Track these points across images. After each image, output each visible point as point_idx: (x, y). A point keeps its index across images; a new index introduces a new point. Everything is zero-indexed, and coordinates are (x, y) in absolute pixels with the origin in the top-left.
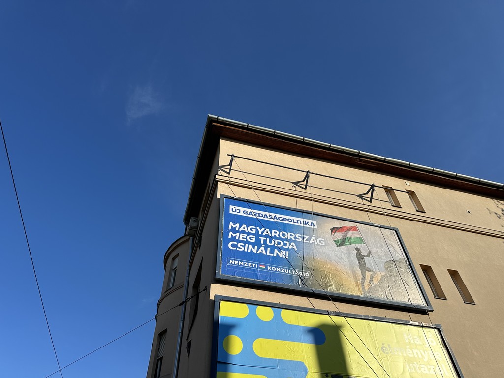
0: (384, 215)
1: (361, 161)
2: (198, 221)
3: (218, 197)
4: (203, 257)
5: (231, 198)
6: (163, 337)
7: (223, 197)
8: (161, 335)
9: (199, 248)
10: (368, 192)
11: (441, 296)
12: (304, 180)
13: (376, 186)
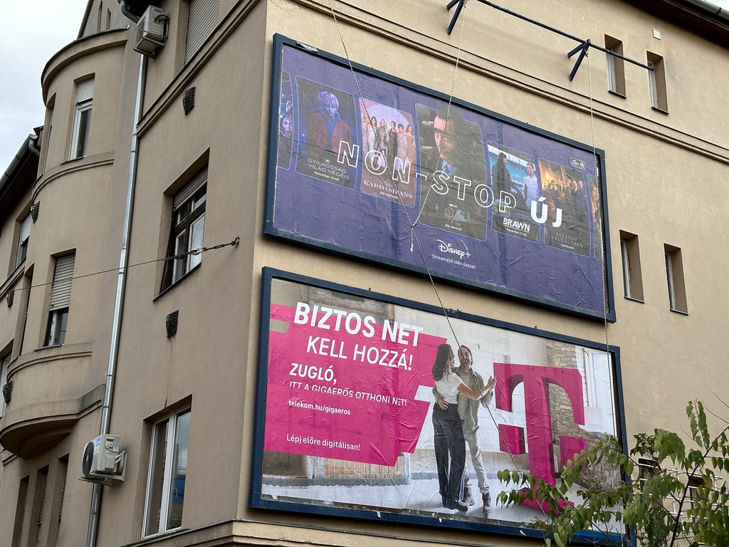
0: (589, 113)
2: (165, 21)
3: (269, 38)
4: (208, 151)
5: (298, 47)
6: (63, 264)
7: (279, 41)
8: (57, 258)
9: (186, 114)
10: (571, 54)
11: (636, 296)
12: (449, 7)
13: (592, 46)
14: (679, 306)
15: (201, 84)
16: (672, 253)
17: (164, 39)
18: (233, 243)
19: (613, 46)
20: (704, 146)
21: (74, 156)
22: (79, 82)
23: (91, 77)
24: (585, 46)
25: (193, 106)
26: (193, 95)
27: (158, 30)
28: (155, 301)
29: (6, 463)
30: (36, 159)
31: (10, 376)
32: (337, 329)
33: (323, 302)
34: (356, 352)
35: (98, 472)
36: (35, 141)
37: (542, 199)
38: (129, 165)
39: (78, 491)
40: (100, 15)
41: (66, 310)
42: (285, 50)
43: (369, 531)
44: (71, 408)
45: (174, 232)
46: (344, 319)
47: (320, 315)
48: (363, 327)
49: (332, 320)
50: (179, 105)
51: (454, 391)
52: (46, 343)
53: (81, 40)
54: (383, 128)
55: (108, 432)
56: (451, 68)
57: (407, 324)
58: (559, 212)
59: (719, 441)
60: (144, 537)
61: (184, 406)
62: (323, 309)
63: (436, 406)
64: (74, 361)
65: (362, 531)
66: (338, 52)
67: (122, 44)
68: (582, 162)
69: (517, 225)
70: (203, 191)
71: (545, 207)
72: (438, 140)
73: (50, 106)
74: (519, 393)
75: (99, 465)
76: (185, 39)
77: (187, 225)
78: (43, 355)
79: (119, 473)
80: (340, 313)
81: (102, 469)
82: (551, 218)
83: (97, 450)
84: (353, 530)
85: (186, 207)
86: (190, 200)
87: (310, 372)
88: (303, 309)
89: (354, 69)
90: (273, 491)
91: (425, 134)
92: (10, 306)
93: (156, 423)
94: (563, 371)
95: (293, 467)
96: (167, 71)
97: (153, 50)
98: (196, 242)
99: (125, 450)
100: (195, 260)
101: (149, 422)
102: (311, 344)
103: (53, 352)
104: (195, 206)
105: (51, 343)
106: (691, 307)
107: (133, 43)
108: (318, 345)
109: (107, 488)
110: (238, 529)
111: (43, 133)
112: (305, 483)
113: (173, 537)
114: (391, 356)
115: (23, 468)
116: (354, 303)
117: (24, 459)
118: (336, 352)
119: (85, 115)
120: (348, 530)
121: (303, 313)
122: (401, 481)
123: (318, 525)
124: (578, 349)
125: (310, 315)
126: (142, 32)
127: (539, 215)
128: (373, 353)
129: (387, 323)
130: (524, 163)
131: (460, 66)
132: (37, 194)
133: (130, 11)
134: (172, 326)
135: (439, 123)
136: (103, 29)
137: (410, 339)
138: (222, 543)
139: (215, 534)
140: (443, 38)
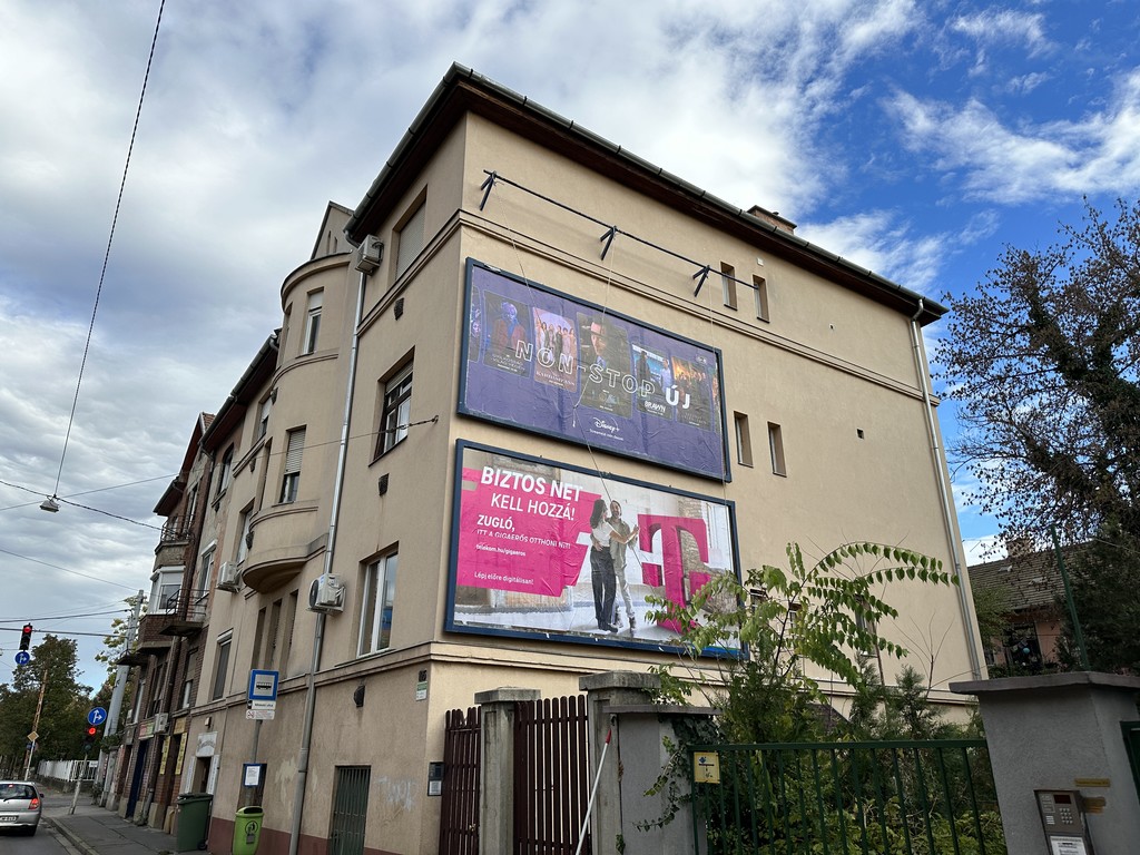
1: (701, 208)
2: (381, 247)
3: (463, 261)
4: (414, 348)
5: (485, 268)
6: (296, 437)
7: (471, 263)
8: (291, 432)
9: (398, 317)
10: (695, 277)
11: (747, 461)
12: (602, 239)
13: (711, 270)
14: (780, 471)
15: (408, 296)
16: (774, 429)
17: (380, 261)
18: (433, 420)
19: (727, 271)
20: (797, 347)
21: (306, 352)
22: (311, 294)
23: (321, 290)
24: (706, 270)
25: (402, 313)
26: (402, 304)
27: (375, 254)
28: (370, 466)
29: (247, 596)
30: (276, 354)
31: (252, 527)
32: (515, 487)
33: (504, 467)
34: (530, 506)
35: (322, 604)
36: (275, 340)
37: (674, 387)
38: (350, 358)
39: (305, 619)
40: (329, 242)
41: (298, 474)
42: (475, 270)
43: (540, 649)
44: (301, 553)
45: (386, 411)
46: (520, 480)
47: (502, 477)
48: (536, 486)
49: (511, 481)
50: (391, 312)
51: (608, 536)
52: (281, 500)
53: (313, 261)
54: (552, 331)
55: (330, 572)
56: (604, 285)
57: (570, 484)
58: (688, 397)
59: (813, 574)
60: (359, 657)
61: (392, 550)
62: (504, 472)
63: (593, 547)
64: (303, 514)
65: (534, 649)
66: (517, 272)
67: (346, 264)
68: (705, 359)
69: (655, 406)
70: (409, 379)
71: (677, 393)
72: (594, 341)
73: (288, 313)
74: (658, 538)
75: (322, 598)
76: (396, 261)
77: (396, 406)
78: (279, 509)
79: (339, 605)
80: (518, 475)
81: (325, 602)
82: (682, 401)
83: (321, 586)
84: (527, 648)
85: (396, 392)
86: (399, 386)
87: (494, 522)
88: (488, 472)
89: (530, 286)
90: (463, 618)
91: (584, 336)
92: (252, 471)
93: (369, 564)
94: (691, 520)
95: (479, 598)
96: (381, 285)
97: (370, 269)
98: (404, 420)
99: (344, 586)
100: (402, 434)
101: (364, 563)
102: (495, 500)
103: (287, 508)
104: (403, 391)
105: (285, 501)
106: (788, 471)
107: (354, 264)
108: (500, 500)
109: (328, 617)
110: (435, 649)
111: (281, 334)
112: (489, 611)
113: (383, 656)
114: (558, 509)
115: (261, 601)
116: (528, 467)
117: (262, 593)
118: (515, 506)
119: (316, 319)
120: (523, 648)
121: (488, 475)
122: (565, 608)
123: (499, 645)
124: (703, 503)
125: (494, 477)
126: (362, 255)
127: (672, 399)
128: (544, 507)
129: (554, 482)
130: (660, 359)
131: (611, 284)
132: (276, 382)
133: (353, 239)
134: (383, 486)
135: (595, 328)
136: (331, 253)
137: (573, 496)
138: (422, 660)
139: (416, 654)
140: (598, 262)
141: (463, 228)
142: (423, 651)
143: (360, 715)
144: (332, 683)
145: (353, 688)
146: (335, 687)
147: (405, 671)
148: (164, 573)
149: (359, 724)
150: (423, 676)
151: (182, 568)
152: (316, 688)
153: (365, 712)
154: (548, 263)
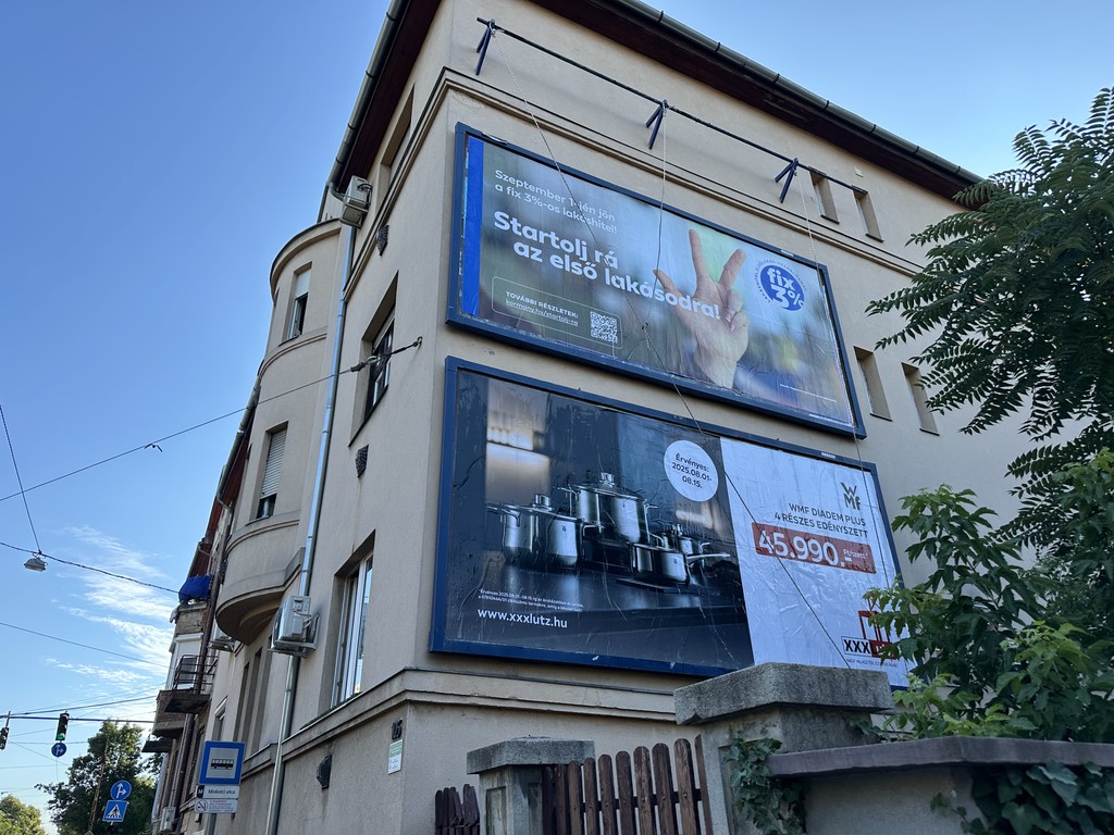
2: (368, 189)
3: (452, 129)
4: (397, 275)
5: (485, 138)
6: (278, 437)
8: (271, 433)
9: (381, 255)
10: (778, 179)
12: (648, 125)
13: (800, 165)
14: (928, 427)
15: (393, 219)
17: (367, 206)
18: (415, 344)
22: (298, 273)
23: (308, 267)
24: (793, 165)
25: (386, 243)
26: (387, 233)
27: (361, 197)
28: (350, 446)
29: (237, 653)
41: (275, 496)
42: (470, 140)
44: (278, 579)
52: (259, 516)
77: (385, 365)
78: (253, 528)
79: (310, 640)
81: (289, 635)
93: (347, 575)
97: (359, 219)
99: (318, 614)
101: (340, 574)
103: (262, 524)
106: (940, 427)
110: (414, 682)
115: (246, 654)
117: (247, 645)
119: (303, 301)
133: (339, 192)
134: (362, 463)
138: (394, 703)
139: (387, 693)
140: (648, 151)
141: (451, 93)
142: (395, 687)
143: (325, 801)
144: (300, 754)
145: (319, 758)
146: (302, 760)
147: (376, 725)
148: (180, 642)
149: (324, 817)
150: (397, 733)
151: (199, 635)
152: (284, 764)
153: (330, 799)
154: (576, 146)
